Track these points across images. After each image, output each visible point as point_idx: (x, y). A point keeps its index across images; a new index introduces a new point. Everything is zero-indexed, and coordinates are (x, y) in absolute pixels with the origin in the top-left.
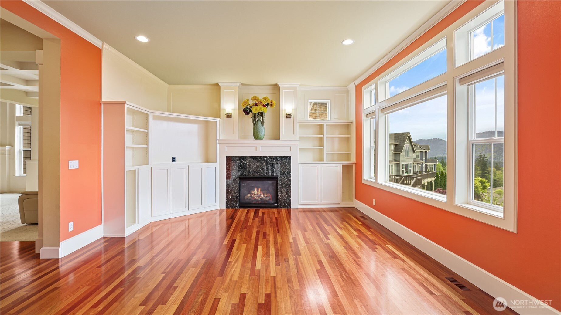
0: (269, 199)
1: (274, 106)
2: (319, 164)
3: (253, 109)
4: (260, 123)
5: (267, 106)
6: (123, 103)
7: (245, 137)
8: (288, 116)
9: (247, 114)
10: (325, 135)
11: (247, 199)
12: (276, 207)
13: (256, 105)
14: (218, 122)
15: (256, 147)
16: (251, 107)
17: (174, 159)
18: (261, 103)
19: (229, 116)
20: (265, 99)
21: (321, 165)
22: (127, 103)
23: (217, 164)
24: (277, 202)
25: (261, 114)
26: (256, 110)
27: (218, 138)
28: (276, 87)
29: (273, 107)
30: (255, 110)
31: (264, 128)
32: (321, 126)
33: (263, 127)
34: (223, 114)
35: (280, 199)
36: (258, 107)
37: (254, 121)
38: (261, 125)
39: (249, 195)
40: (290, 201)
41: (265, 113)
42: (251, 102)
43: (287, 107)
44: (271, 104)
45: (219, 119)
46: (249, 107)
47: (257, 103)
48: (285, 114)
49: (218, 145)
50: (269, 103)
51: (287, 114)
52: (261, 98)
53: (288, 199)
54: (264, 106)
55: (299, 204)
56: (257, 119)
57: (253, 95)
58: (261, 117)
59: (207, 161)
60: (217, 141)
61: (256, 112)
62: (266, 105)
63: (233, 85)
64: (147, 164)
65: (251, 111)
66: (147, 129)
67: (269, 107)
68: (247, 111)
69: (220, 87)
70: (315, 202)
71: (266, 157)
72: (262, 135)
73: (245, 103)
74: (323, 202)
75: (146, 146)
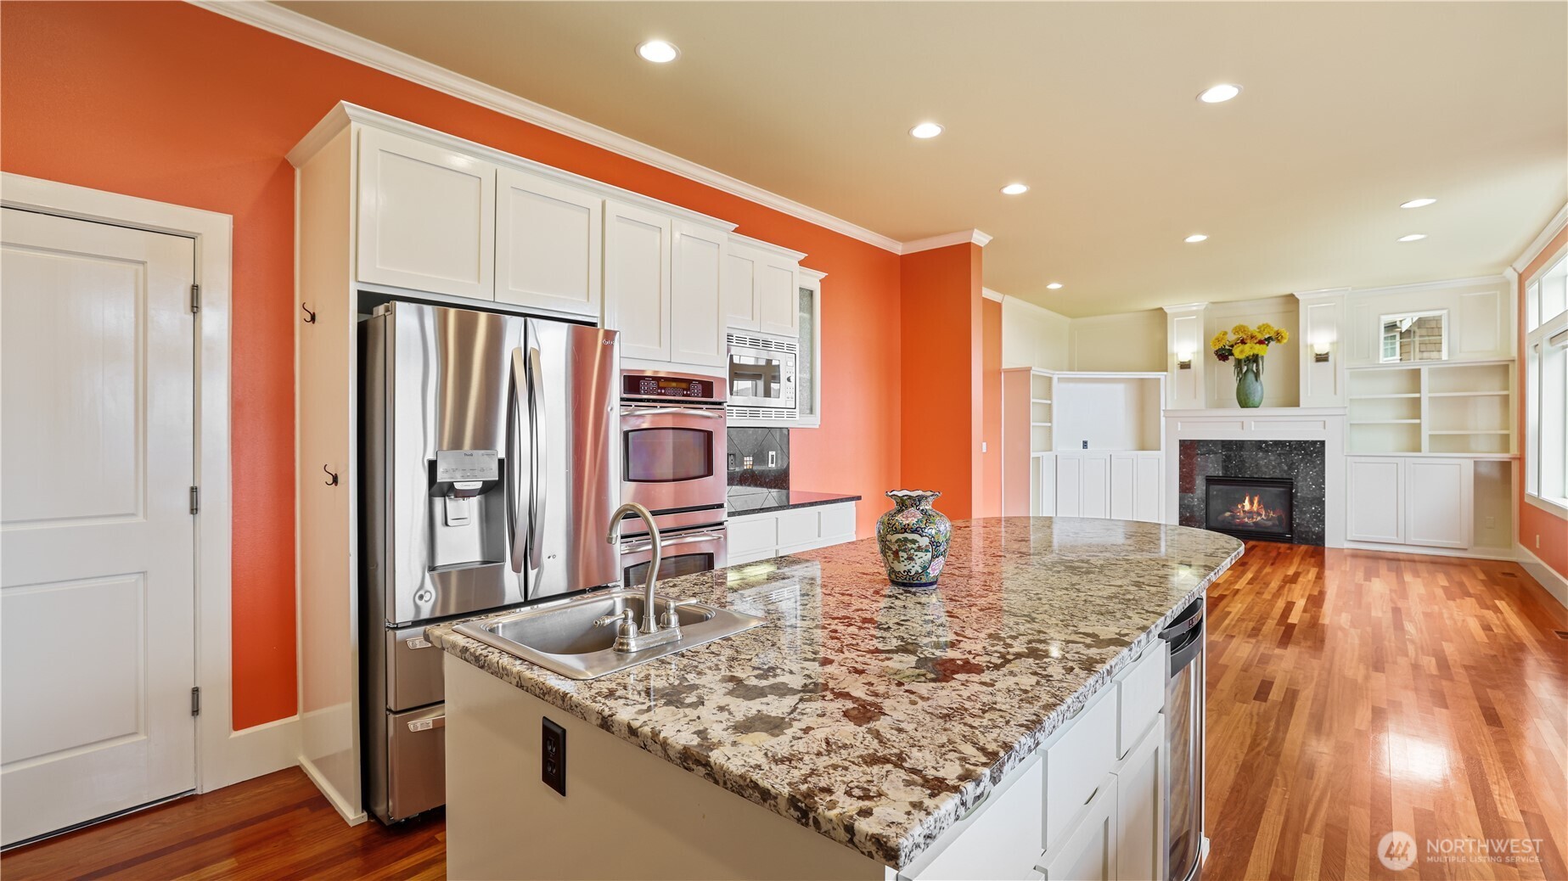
0: (1274, 525)
1: (1285, 341)
2: (1403, 459)
3: (1237, 351)
4: (1251, 376)
5: (1269, 342)
6: (1028, 370)
7: (1220, 404)
8: (1322, 358)
9: (1224, 360)
10: (1425, 395)
11: (1223, 521)
12: (1290, 541)
13: (1243, 342)
14: (1162, 378)
15: (1243, 422)
16: (1232, 346)
17: (1085, 444)
18: (1252, 337)
19: (1185, 366)
20: (1261, 329)
21: (1407, 459)
22: (1033, 368)
23: (1162, 453)
24: (1291, 531)
25: (1255, 359)
26: (1242, 352)
27: (1163, 408)
28: (1291, 301)
29: (1282, 344)
30: (1240, 352)
31: (1261, 385)
32: (1416, 374)
33: (1258, 384)
34: (1173, 363)
35: (1298, 525)
36: (1247, 347)
37: (1238, 374)
38: (1254, 379)
39: (1228, 514)
40: (1323, 530)
41: (1262, 357)
42: (1232, 338)
43: (1317, 339)
44: (1277, 337)
45: (1165, 373)
46: (1227, 347)
47: (1245, 337)
48: (1314, 355)
49: (1163, 420)
50: (1272, 334)
51: (1317, 355)
52: (1253, 328)
53: (1319, 527)
54: (1261, 342)
55: (1346, 540)
56: (1245, 369)
57: (1236, 324)
58: (1255, 365)
59: (1143, 447)
60: (1162, 412)
61: (1242, 357)
62: (1266, 339)
63: (1195, 308)
64: (1051, 450)
65: (1232, 354)
66: (1051, 399)
67: (1272, 343)
68: (1223, 355)
69: (1166, 314)
70: (1394, 539)
71: (1265, 442)
72: (1257, 399)
73: (1218, 340)
74: (1413, 540)
75: (1050, 424)
